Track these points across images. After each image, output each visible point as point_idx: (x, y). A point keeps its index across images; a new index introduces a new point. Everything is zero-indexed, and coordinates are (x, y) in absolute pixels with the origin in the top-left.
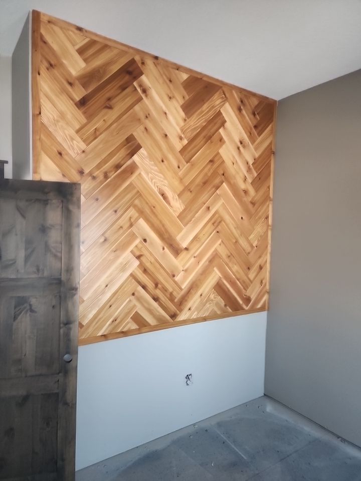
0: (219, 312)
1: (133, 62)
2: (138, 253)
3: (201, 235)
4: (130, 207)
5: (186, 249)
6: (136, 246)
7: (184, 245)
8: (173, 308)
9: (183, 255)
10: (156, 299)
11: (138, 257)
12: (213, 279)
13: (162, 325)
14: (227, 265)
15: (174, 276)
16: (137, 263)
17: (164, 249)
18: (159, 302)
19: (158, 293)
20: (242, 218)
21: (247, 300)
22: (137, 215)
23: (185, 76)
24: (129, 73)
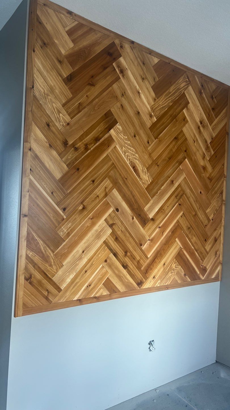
0: (179, 282)
1: (113, 44)
2: (111, 222)
3: (166, 207)
4: (105, 178)
5: (153, 219)
6: (110, 215)
7: (151, 216)
8: (139, 275)
9: (150, 225)
10: (125, 267)
11: (111, 226)
12: (175, 249)
13: (130, 291)
14: (188, 236)
15: (141, 245)
16: (110, 231)
17: (133, 218)
18: (128, 270)
19: (127, 260)
20: (201, 192)
21: (204, 270)
22: (111, 185)
23: (156, 60)
24: (110, 54)
